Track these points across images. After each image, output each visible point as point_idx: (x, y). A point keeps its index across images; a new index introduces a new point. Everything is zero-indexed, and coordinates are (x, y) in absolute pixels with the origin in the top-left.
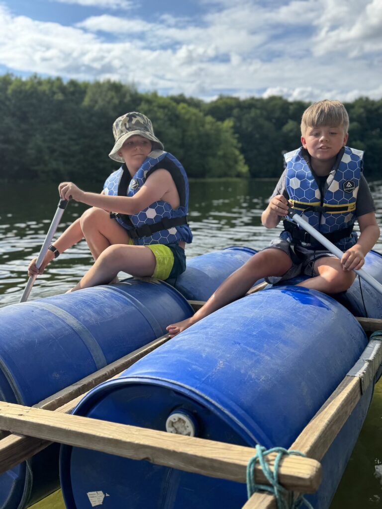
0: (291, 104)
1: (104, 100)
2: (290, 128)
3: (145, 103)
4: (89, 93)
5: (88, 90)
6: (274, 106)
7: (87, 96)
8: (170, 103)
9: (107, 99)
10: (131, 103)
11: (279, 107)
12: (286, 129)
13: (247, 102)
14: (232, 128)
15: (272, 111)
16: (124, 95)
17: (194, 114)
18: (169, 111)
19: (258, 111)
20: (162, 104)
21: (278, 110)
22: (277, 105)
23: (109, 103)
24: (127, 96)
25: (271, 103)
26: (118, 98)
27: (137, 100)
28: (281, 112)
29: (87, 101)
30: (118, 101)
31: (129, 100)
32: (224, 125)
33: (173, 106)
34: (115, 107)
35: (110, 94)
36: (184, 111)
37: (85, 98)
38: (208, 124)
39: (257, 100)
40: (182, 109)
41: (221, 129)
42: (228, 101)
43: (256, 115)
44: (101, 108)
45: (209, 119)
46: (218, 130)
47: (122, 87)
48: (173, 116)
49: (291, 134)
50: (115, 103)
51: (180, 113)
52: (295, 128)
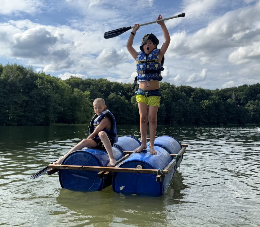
1: (13, 76)
2: (112, 97)
3: (39, 79)
4: (4, 72)
5: (3, 70)
6: (102, 84)
7: (3, 73)
8: (53, 79)
9: (15, 75)
10: (30, 78)
11: (105, 84)
12: (110, 97)
13: (87, 81)
14: (89, 95)
15: (102, 87)
16: (26, 74)
17: (67, 86)
18: (54, 84)
19: (94, 87)
20: (48, 80)
21: (105, 86)
22: (104, 83)
23: (16, 78)
24: (28, 74)
25: (101, 83)
26: (22, 76)
27: (34, 77)
28: (107, 88)
29: (3, 76)
30: (22, 77)
31: (29, 77)
32: (85, 93)
33: (55, 81)
34: (20, 80)
35: (17, 73)
36: (61, 84)
37: (2, 74)
38: (76, 92)
39: (93, 80)
40: (60, 83)
41: (83, 95)
42: (76, 80)
43: (93, 89)
44: (12, 81)
45: (76, 89)
46: (81, 96)
47: (24, 69)
48: (55, 87)
49: (113, 100)
50: (20, 78)
51: (59, 86)
52: (115, 97)
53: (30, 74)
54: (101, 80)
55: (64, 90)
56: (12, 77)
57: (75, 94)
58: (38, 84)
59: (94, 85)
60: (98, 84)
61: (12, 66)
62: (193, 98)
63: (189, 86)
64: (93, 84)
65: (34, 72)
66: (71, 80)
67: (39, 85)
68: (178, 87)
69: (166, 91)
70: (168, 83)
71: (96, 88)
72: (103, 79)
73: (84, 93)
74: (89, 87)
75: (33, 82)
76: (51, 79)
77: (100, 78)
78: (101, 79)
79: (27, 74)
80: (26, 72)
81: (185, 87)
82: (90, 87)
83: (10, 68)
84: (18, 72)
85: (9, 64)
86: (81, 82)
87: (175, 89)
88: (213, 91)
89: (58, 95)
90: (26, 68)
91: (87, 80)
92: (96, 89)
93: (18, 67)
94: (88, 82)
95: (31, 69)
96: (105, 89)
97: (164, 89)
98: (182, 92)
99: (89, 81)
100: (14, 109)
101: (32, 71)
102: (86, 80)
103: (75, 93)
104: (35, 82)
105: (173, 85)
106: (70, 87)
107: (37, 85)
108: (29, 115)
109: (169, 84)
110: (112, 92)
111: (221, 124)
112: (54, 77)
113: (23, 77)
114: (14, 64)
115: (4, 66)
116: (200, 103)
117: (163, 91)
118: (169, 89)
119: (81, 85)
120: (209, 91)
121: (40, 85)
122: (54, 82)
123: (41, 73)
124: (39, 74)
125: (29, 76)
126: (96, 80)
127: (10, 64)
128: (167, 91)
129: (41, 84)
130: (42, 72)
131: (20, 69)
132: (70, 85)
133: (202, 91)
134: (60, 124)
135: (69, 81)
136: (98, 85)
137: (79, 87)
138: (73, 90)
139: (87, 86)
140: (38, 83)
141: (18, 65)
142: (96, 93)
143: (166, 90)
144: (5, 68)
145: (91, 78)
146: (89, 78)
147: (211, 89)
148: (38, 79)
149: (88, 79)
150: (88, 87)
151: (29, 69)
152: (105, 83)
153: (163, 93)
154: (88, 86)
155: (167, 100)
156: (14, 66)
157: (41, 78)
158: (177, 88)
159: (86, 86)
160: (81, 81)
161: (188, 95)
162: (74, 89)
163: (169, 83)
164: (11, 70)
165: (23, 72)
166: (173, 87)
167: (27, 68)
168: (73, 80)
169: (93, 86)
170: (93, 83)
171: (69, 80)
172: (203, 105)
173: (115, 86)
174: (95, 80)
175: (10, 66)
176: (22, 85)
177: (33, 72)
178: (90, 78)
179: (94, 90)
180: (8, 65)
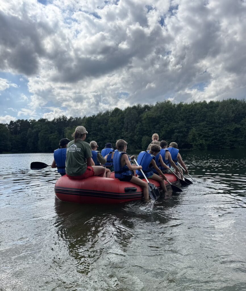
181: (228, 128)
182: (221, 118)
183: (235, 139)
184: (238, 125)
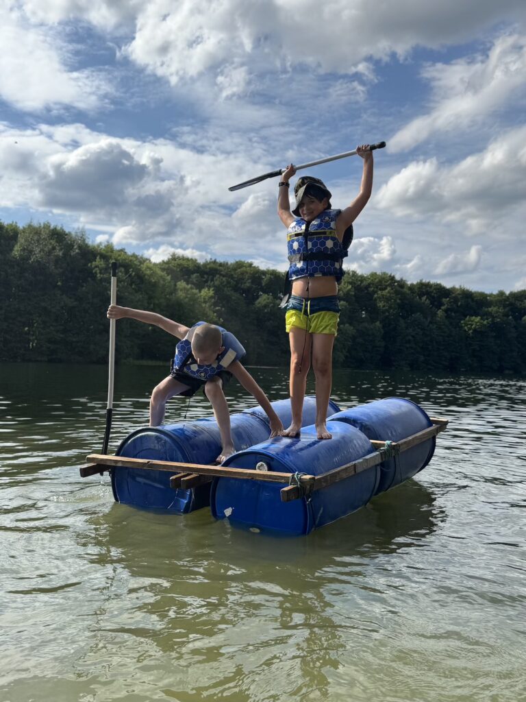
0: (264, 273)
1: (42, 250)
2: (264, 303)
3: (100, 258)
4: (21, 240)
5: (19, 236)
6: (242, 274)
7: (19, 244)
8: (131, 261)
9: (46, 249)
10: (80, 257)
11: (249, 275)
12: (259, 303)
13: (208, 266)
14: (211, 297)
15: (240, 280)
16: (71, 246)
17: (161, 277)
18: (133, 271)
19: (224, 279)
20: (121, 261)
21: (248, 279)
22: (247, 273)
23: (49, 256)
24: (75, 247)
25: (239, 270)
26: (61, 249)
27: (89, 253)
28: (252, 282)
29: (18, 251)
30: (61, 254)
31: (77, 253)
32: (202, 294)
33: (136, 265)
34: (57, 261)
35: (51, 244)
36: (148, 272)
37: (16, 246)
38: (181, 290)
39: (221, 265)
40: (146, 270)
41: (198, 298)
42: (184, 263)
43: (221, 283)
44: (38, 261)
45: (182, 284)
46: (194, 299)
47: (66, 235)
48: (136, 278)
49: (266, 311)
50: (57, 256)
51: (145, 275)
52: (271, 303)
53: (80, 247)
54: (239, 265)
55: (155, 285)
56: (37, 254)
57: (181, 294)
58: (97, 269)
59: (224, 276)
60: (233, 273)
61: (40, 227)
62: (446, 311)
63: (439, 282)
64: (222, 273)
65: (90, 242)
66: (173, 262)
67: (98, 271)
68: (412, 285)
69: (385, 292)
70: (390, 276)
71: (229, 283)
72: (244, 263)
73: (200, 292)
74: (212, 280)
75: (86, 265)
76: (125, 260)
77: (238, 260)
78: (240, 261)
79: (73, 246)
80: (69, 242)
81: (428, 285)
82: (215, 279)
83: (34, 231)
84: (53, 242)
85: (32, 224)
86: (196, 268)
87: (405, 290)
88: (491, 295)
89: (141, 296)
90: (70, 233)
91: (208, 264)
92: (228, 285)
93: (53, 230)
94: (210, 268)
95: (83, 235)
96: (248, 285)
97: (382, 289)
98: (421, 295)
99: (212, 265)
100: (42, 326)
101: (84, 240)
102: (206, 265)
103: (179, 291)
104: (89, 265)
105: (402, 280)
106: (169, 278)
107: (94, 271)
108: (74, 340)
109: (392, 278)
110: (265, 292)
111: (507, 372)
112: (134, 255)
113: (63, 254)
114: (44, 224)
115: (21, 228)
116: (462, 322)
117: (379, 292)
118: (392, 289)
119: (195, 275)
120: (483, 296)
121: (100, 273)
122: (133, 266)
123: (103, 245)
124: (101, 247)
125: (77, 251)
126: (229, 263)
127: (35, 224)
128: (389, 292)
129: (103, 271)
130: (106, 243)
131: (58, 236)
132: (168, 275)
133: (467, 295)
134: (144, 363)
135: (167, 266)
136: (232, 275)
137: (191, 280)
138: (175, 285)
139: (208, 278)
140: (96, 267)
141: (52, 227)
142: (228, 293)
143: (387, 291)
144: (24, 232)
145: (218, 261)
146: (213, 260)
147: (487, 292)
148: (98, 258)
149: (210, 263)
150: (210, 279)
151: (76, 235)
152: (249, 271)
153: (379, 298)
154: (211, 277)
155: (387, 314)
156: (44, 228)
157: (104, 257)
158: (412, 288)
159: (206, 276)
160: (195, 266)
161: (436, 303)
162: (179, 283)
163: (392, 275)
164: (36, 238)
165: (64, 242)
166: (402, 284)
167: (73, 234)
168: (176, 262)
169: (221, 277)
170: (222, 271)
171: (168, 263)
172: (469, 326)
173: (270, 278)
174: (227, 263)
175: (34, 228)
176: (61, 270)
177: (86, 242)
178: (215, 261)
179: (224, 286)
180: (30, 226)
181: (43, 304)
182: (27, 275)
183: (61, 336)
184: (70, 298)
